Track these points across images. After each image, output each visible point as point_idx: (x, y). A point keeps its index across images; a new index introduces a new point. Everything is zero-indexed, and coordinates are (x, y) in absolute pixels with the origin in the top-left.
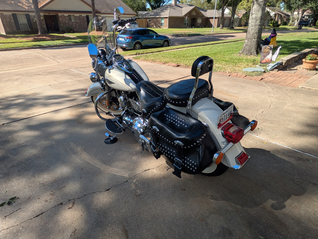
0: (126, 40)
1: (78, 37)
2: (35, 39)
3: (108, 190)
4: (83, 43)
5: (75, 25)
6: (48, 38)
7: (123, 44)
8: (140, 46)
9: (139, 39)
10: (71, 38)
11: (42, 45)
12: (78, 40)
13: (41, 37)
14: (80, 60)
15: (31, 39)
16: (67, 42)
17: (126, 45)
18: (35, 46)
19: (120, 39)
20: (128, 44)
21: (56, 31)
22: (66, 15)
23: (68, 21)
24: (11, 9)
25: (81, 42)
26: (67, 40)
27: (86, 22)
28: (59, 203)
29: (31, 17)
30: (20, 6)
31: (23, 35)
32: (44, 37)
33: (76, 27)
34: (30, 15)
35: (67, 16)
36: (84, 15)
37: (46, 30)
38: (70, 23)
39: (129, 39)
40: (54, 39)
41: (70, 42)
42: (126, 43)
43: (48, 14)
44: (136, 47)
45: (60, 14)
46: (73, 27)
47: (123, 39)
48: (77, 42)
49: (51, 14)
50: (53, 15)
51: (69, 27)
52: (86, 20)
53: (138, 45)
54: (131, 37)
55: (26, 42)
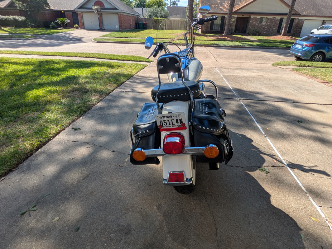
0: (303, 48)
1: (259, 41)
2: (218, 38)
3: (114, 152)
4: (259, 47)
5: (264, 27)
6: (229, 39)
7: (298, 52)
8: (321, 57)
9: (324, 49)
10: (250, 40)
11: (219, 44)
12: (254, 44)
13: (224, 38)
14: (237, 62)
15: (215, 38)
16: (243, 44)
17: (301, 54)
18: (213, 44)
19: (297, 46)
20: (304, 52)
21: (243, 33)
22: (259, 17)
23: (258, 24)
24: (213, 12)
25: (258, 45)
26: (245, 42)
27: (278, 25)
28: (88, 142)
29: (225, 19)
30: (221, 9)
31: (213, 34)
32: (226, 38)
33: (264, 30)
34: (225, 17)
35: (259, 19)
36: (279, 18)
37: (234, 31)
38: (259, 26)
39: (309, 47)
40: (234, 40)
41: (246, 44)
42: (302, 52)
43: (241, 16)
44: (315, 58)
45: (252, 16)
46: (261, 30)
47: (300, 47)
48: (253, 45)
49: (244, 16)
50: (245, 17)
51: (256, 29)
52: (279, 23)
53: (319, 56)
54: (312, 45)
55: (209, 40)
